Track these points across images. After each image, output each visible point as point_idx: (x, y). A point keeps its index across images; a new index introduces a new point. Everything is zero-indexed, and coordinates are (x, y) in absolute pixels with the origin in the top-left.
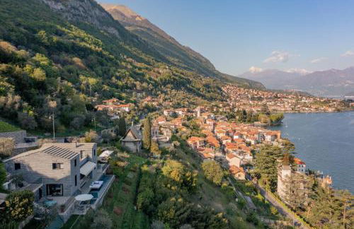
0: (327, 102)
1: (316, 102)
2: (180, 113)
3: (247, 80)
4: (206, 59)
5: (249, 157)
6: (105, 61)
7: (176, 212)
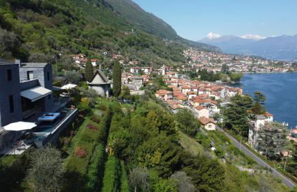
0: (281, 64)
1: (270, 64)
2: (146, 71)
3: (205, 45)
4: (168, 25)
5: (217, 110)
6: (72, 21)
7: (162, 155)
